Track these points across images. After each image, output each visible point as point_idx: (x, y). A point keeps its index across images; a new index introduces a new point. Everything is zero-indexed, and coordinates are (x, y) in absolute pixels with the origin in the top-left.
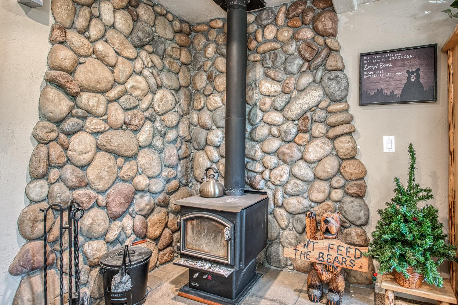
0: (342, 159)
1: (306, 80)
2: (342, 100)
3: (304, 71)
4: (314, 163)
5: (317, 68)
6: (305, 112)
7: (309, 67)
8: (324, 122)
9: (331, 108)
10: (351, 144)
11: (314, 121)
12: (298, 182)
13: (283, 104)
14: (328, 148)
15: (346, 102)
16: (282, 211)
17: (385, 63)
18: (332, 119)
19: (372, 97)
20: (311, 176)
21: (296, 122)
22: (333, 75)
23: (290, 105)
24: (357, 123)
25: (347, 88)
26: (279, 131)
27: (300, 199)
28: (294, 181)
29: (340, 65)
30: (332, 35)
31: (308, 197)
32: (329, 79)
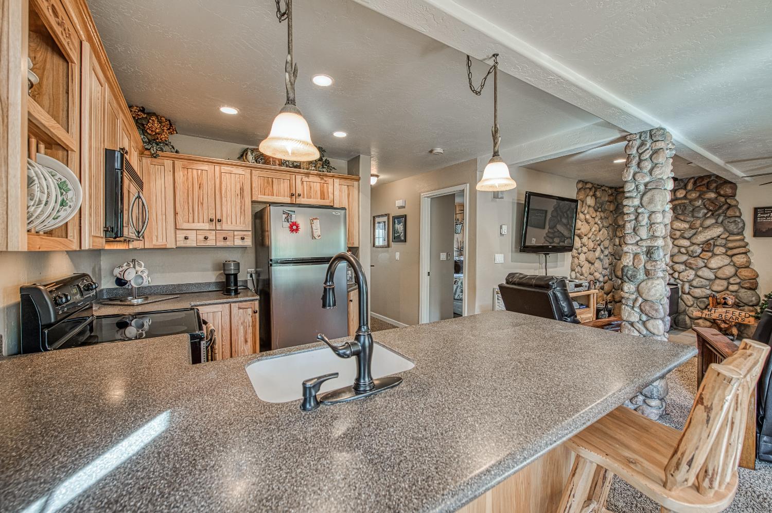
0: (739, 268)
1: (709, 222)
2: (741, 233)
3: (708, 217)
4: (715, 269)
5: (719, 215)
6: (709, 240)
7: (713, 214)
8: (724, 246)
9: (730, 238)
10: (745, 259)
11: (715, 245)
12: (702, 280)
13: (690, 235)
14: (727, 260)
15: (743, 235)
16: (688, 296)
18: (730, 245)
19: (764, 232)
20: (713, 277)
21: (701, 246)
22: (733, 219)
23: (696, 236)
24: (750, 247)
25: (743, 228)
26: (687, 250)
27: (703, 289)
28: (698, 279)
29: (738, 214)
30: (731, 196)
31: (710, 288)
32: (728, 222)
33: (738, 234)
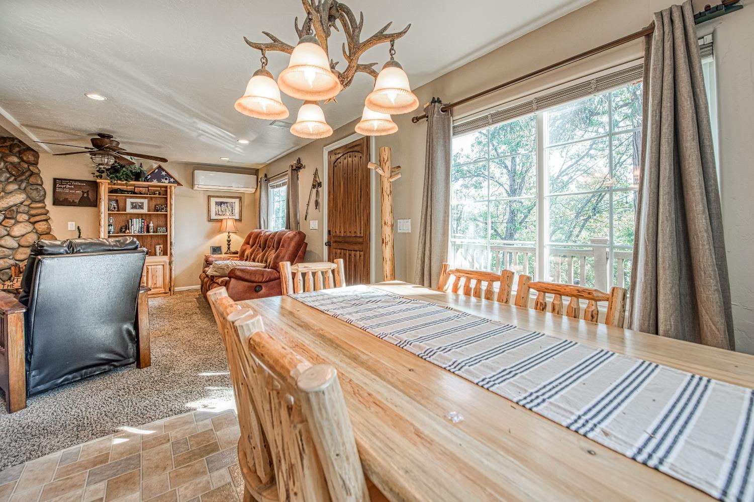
0: (41, 235)
1: (12, 187)
2: (42, 201)
3: (11, 182)
4: (18, 237)
5: (22, 181)
6: (12, 206)
7: (15, 180)
8: (27, 213)
9: (32, 205)
10: (46, 226)
11: (18, 212)
12: (5, 249)
14: (30, 228)
15: (44, 203)
17: (70, 185)
18: (33, 212)
19: (61, 201)
20: (16, 245)
21: (3, 212)
22: (35, 187)
24: (50, 215)
25: (45, 195)
27: (6, 260)
29: (39, 182)
30: (34, 164)
31: (13, 258)
32: (31, 189)
33: (40, 202)
